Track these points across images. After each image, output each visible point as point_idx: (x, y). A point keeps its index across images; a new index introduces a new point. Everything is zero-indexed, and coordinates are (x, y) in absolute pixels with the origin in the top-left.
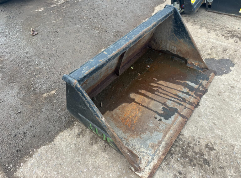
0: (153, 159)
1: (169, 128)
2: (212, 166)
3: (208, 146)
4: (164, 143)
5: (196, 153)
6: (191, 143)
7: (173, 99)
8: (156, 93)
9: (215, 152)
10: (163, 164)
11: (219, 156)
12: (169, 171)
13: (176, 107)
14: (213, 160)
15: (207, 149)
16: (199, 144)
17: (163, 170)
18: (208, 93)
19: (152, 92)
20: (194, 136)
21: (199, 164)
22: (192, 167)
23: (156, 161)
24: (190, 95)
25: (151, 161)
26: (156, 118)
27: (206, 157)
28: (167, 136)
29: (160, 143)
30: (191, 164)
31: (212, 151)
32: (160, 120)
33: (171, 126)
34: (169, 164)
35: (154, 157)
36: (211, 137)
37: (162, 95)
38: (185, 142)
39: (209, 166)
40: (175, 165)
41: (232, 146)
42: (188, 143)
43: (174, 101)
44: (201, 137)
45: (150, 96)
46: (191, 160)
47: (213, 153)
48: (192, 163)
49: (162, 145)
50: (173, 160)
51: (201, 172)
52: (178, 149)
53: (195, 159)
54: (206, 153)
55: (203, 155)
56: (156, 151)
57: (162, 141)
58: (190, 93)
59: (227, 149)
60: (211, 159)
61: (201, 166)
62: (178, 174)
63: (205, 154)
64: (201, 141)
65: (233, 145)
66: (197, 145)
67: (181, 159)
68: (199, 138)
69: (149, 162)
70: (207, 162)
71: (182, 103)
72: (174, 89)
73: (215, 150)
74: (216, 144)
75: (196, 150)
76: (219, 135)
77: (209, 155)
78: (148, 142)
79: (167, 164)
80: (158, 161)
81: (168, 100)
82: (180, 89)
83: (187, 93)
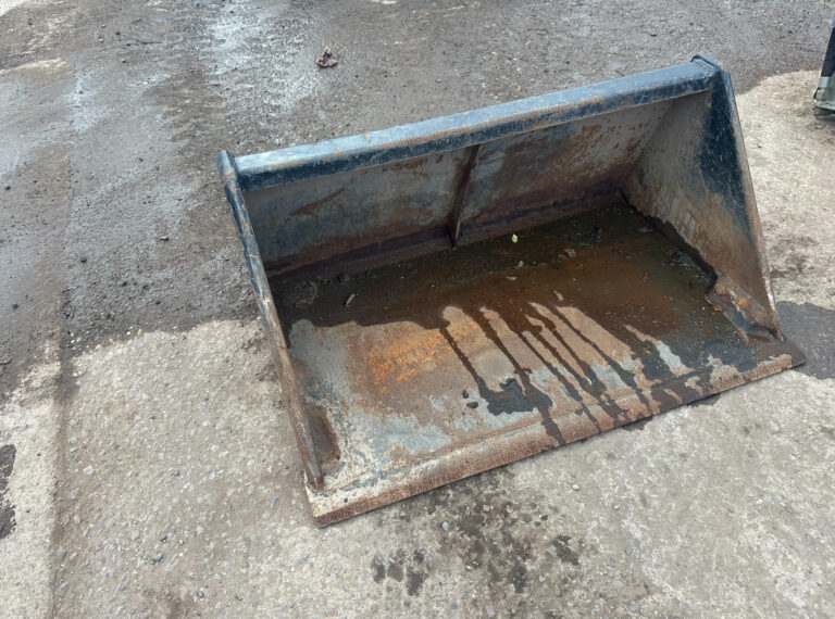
0: (373, 482)
1: (482, 438)
2: (525, 595)
3: (563, 543)
4: (435, 462)
5: (508, 540)
6: (517, 508)
7: (563, 371)
8: (527, 334)
9: (572, 568)
10: (394, 511)
11: (574, 587)
12: (393, 535)
13: (552, 396)
14: (546, 586)
15: (552, 549)
16: (538, 524)
17: (380, 524)
18: (709, 408)
19: (518, 326)
20: (542, 497)
21: (491, 568)
22: (467, 564)
23: (376, 491)
24: (631, 383)
25: (365, 485)
26: (465, 395)
27: (529, 566)
28: (458, 452)
29: (425, 457)
30: (468, 554)
31: (563, 561)
32: (474, 405)
33: (492, 434)
34: (408, 520)
35: (380, 481)
36: (599, 528)
37: (539, 346)
38: (501, 496)
39: (519, 590)
40: (423, 533)
41: (646, 587)
42: (510, 504)
43: (561, 378)
44: (564, 510)
45: (499, 334)
46: (478, 548)
47: (562, 567)
48: (474, 555)
49: (424, 466)
50: (426, 518)
51: (480, 591)
52: (465, 500)
53: (495, 551)
54: (541, 558)
55: (526, 556)
56: (397, 471)
57: (434, 456)
58: (640, 379)
59: (618, 584)
60: (542, 579)
61: (496, 577)
62: (410, 555)
63: (534, 559)
64: (551, 520)
65: (652, 586)
66: (532, 523)
67: (451, 528)
68: (556, 510)
69: (356, 484)
70: (519, 578)
71: (582, 393)
72: (595, 346)
73: (575, 563)
74: (597, 552)
75: (516, 534)
76: (630, 536)
77: (546, 567)
78: (393, 440)
79: (402, 518)
80: (383, 494)
81: (545, 367)
82: (613, 354)
83: (627, 376)
